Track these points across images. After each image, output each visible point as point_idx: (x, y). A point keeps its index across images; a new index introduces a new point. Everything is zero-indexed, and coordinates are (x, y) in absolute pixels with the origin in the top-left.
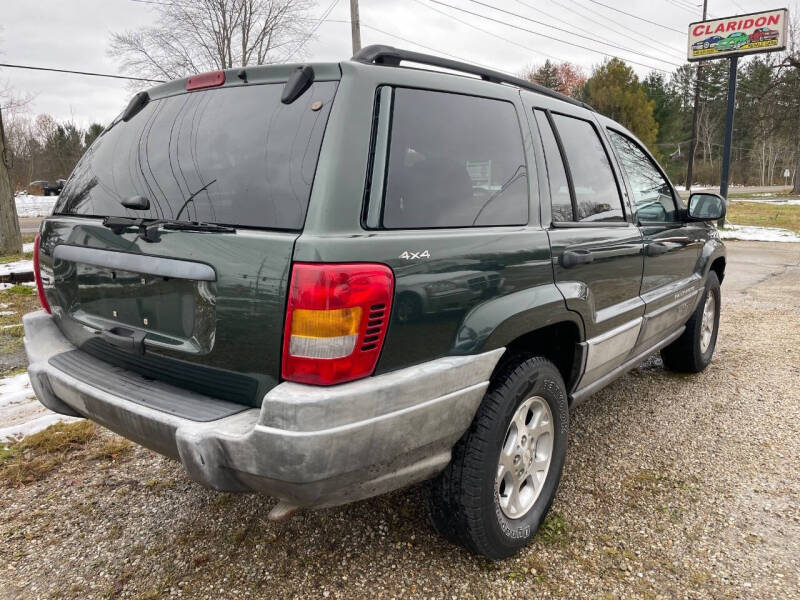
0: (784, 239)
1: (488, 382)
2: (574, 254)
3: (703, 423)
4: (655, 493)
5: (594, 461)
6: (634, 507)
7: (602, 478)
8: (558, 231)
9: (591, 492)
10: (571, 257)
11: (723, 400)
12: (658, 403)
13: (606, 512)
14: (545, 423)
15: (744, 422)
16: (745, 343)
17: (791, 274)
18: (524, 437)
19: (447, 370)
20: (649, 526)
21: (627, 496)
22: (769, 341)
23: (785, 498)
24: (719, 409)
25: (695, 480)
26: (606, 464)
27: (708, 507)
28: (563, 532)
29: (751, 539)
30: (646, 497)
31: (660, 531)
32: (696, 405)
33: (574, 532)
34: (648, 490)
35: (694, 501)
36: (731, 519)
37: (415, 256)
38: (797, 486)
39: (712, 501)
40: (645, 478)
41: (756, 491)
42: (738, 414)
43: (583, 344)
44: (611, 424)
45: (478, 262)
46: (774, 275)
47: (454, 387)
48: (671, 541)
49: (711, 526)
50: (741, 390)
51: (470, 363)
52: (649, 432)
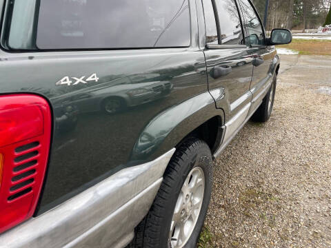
0: (288, 53)
1: (162, 178)
2: (221, 68)
3: (274, 153)
4: (258, 204)
5: (222, 182)
6: (248, 216)
7: (228, 196)
8: (210, 51)
9: (223, 207)
10: (219, 70)
11: (280, 137)
12: (249, 141)
13: (233, 222)
14: (199, 180)
15: (293, 151)
16: (283, 104)
17: (294, 69)
18: (188, 195)
19: (124, 185)
20: (258, 231)
21: (243, 207)
22: (292, 103)
23: (325, 201)
24: (279, 143)
25: (277, 193)
26: (229, 184)
27: (288, 212)
28: (210, 242)
29: (315, 235)
30: (253, 208)
31: (265, 234)
32: (268, 141)
33: (216, 241)
34: (253, 202)
35: (279, 208)
36: (302, 220)
37: (79, 80)
38: (329, 193)
39: (289, 207)
40: (251, 193)
41: (309, 198)
42: (289, 146)
43: (223, 127)
44: (228, 156)
45: (158, 75)
46: (287, 70)
47: (131, 195)
48: (272, 242)
49: (292, 227)
50: (287, 132)
51: (146, 171)
52: (248, 160)
